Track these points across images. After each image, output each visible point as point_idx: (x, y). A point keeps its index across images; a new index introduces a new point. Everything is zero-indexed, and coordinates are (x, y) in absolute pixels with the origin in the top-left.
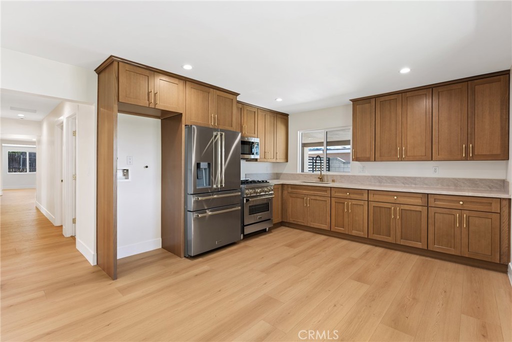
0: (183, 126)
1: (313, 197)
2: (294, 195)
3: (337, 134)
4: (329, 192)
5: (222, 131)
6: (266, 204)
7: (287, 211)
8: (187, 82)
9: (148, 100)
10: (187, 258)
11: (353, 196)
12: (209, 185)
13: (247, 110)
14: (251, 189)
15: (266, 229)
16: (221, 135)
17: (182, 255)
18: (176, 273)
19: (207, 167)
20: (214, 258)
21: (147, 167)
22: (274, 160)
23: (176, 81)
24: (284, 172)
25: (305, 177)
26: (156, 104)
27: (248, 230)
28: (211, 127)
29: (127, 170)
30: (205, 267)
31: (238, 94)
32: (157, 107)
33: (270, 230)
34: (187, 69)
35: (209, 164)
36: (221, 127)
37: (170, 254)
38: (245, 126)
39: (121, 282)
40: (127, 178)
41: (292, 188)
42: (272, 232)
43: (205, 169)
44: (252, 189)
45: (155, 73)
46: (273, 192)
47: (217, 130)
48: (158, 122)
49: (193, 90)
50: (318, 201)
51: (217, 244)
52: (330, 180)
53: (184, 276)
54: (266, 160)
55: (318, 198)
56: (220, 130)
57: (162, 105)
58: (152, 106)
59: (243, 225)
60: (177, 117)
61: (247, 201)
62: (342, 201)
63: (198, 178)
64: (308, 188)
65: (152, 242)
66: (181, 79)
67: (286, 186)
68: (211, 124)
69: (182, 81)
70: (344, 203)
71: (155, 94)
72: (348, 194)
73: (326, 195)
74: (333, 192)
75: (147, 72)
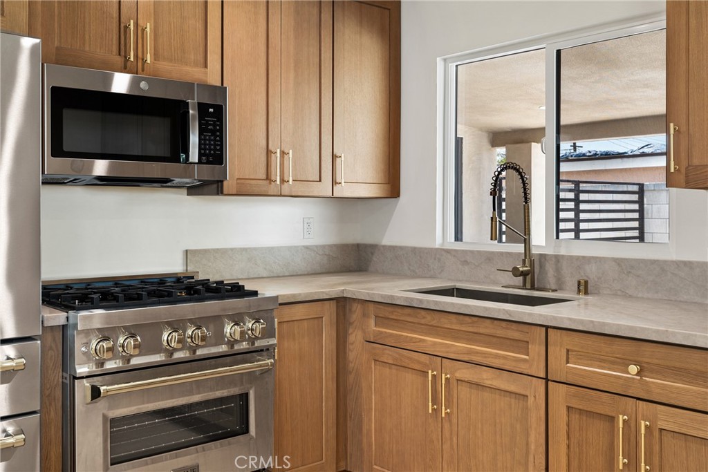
1: (465, 373)
2: (389, 355)
3: (646, 86)
4: (537, 349)
7: (360, 422)
11: (657, 384)
22: (326, 188)
24: (388, 240)
25: (466, 263)
38: (141, 31)
41: (380, 320)
50: (486, 395)
52: (571, 283)
54: (273, 189)
55: (487, 377)
62: (603, 404)
64: (445, 322)
67: (357, 310)
70: (612, 419)
72: (633, 369)
73: (524, 368)
74: (557, 354)
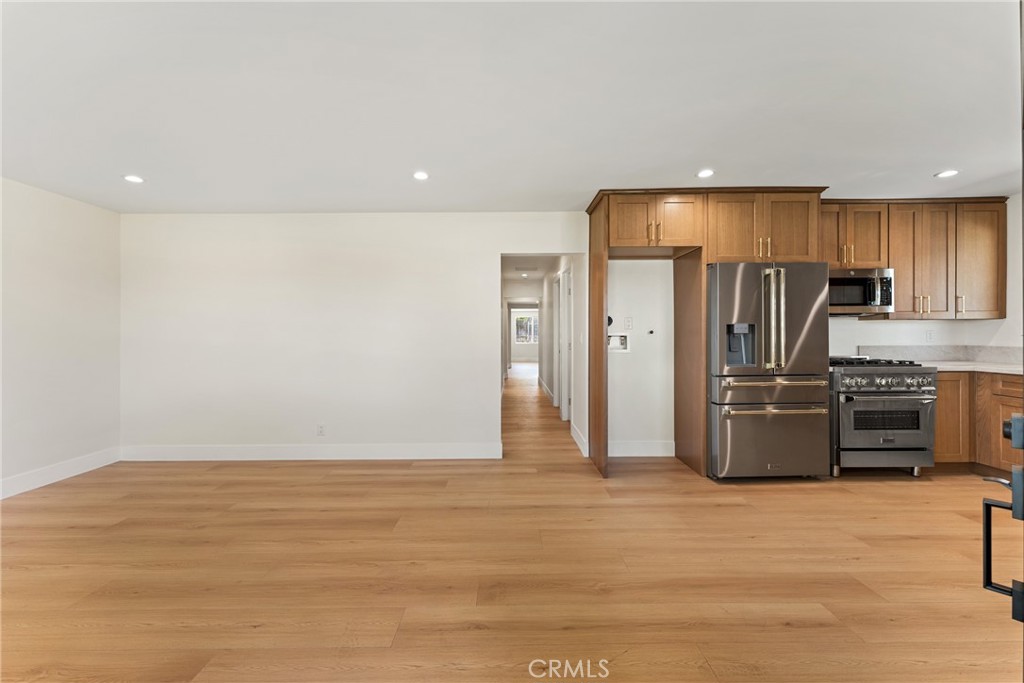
0: (704, 267)
5: (779, 265)
6: (913, 412)
8: (710, 195)
9: (648, 237)
10: (711, 479)
12: (753, 363)
13: (856, 213)
14: (859, 376)
15: (913, 469)
16: (778, 274)
17: (703, 471)
18: (688, 493)
19: (747, 331)
20: (763, 491)
21: (652, 332)
22: (951, 314)
23: (691, 198)
24: (993, 344)
26: (658, 240)
27: (849, 460)
28: (758, 261)
29: (625, 337)
30: (739, 499)
31: (824, 188)
32: (661, 244)
33: (926, 474)
34: (706, 176)
35: (752, 327)
36: (779, 259)
37: (686, 466)
38: (849, 249)
39: (613, 483)
40: (626, 348)
42: (930, 480)
43: (745, 335)
44: (862, 376)
45: (658, 196)
46: (933, 388)
47: (769, 266)
48: (668, 265)
49: (721, 204)
51: (770, 469)
53: (699, 500)
54: (917, 316)
56: (776, 264)
57: (668, 240)
58: (653, 244)
59: (839, 447)
60: (695, 253)
61: (849, 399)
63: (730, 350)
65: (661, 445)
66: (700, 193)
68: (759, 255)
69: (701, 196)
71: (658, 226)
75: (646, 197)
